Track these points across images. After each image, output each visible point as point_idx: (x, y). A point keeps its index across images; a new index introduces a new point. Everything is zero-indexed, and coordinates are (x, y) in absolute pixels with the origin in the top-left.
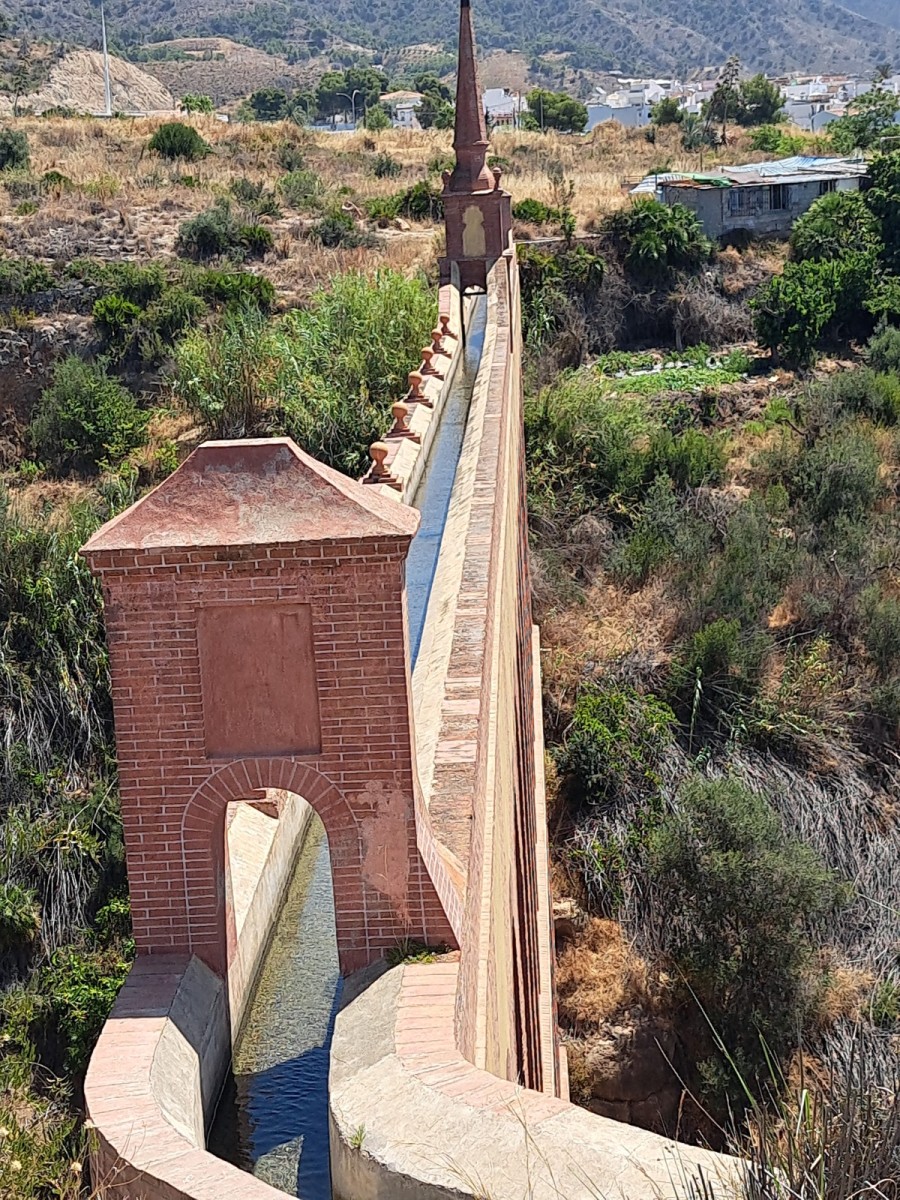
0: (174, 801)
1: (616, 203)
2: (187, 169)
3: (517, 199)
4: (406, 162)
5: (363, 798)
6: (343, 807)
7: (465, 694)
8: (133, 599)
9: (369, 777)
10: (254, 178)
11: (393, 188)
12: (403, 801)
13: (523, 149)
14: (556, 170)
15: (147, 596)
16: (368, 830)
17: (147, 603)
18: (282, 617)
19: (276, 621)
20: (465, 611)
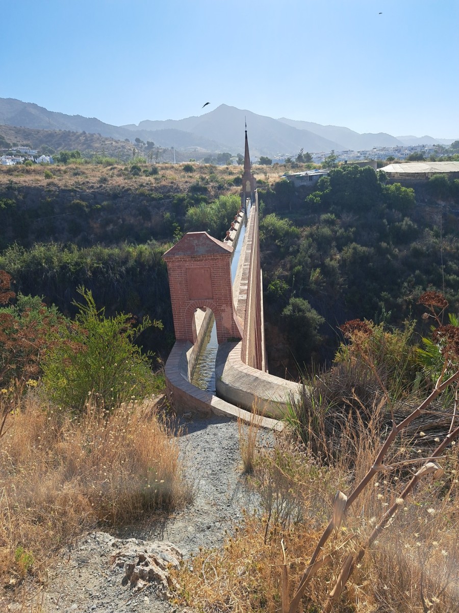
0: (183, 309)
1: (278, 180)
2: (191, 174)
3: (257, 180)
4: (235, 172)
5: (222, 308)
6: (218, 310)
7: (244, 284)
8: (173, 267)
9: (223, 304)
10: (204, 176)
11: (232, 177)
12: (230, 309)
13: (259, 169)
14: (265, 173)
15: (176, 266)
16: (223, 315)
17: (176, 268)
18: (204, 270)
19: (203, 271)
20: (245, 267)
